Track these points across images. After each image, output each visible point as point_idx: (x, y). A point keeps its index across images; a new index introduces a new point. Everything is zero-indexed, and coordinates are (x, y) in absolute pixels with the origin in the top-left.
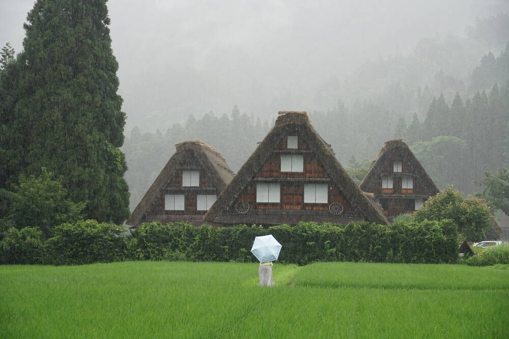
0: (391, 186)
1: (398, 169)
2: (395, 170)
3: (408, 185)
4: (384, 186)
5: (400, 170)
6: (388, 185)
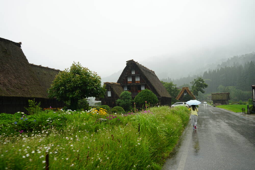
0: (131, 80)
1: (133, 73)
2: (132, 74)
3: (138, 79)
4: (128, 80)
5: (134, 73)
6: (130, 80)
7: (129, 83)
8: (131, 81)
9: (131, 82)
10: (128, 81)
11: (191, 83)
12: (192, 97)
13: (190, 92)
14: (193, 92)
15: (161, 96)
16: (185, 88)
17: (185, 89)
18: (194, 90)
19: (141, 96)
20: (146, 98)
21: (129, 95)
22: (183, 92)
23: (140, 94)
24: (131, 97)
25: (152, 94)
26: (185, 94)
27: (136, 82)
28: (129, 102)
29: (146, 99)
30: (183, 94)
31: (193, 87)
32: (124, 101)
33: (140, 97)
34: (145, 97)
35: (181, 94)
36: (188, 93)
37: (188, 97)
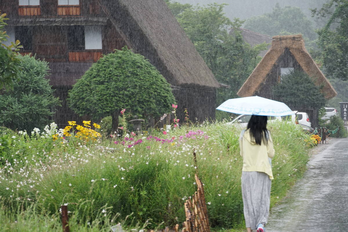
7: (26, 12)
8: (35, 7)
9: (36, 12)
10: (21, 4)
11: (314, 11)
12: (318, 86)
13: (309, 63)
14: (325, 62)
15: (182, 81)
16: (286, 39)
17: (284, 44)
18: (330, 51)
19: (102, 83)
20: (125, 90)
21: (38, 74)
22: (273, 62)
23: (99, 71)
24: (45, 84)
25: (149, 73)
26: (285, 72)
27: (60, 11)
28: (40, 105)
29: (127, 95)
30: (276, 68)
31: (324, 34)
32: (21, 102)
33: (102, 87)
34: (121, 85)
35: (265, 72)
36: (296, 65)
37: (297, 83)
